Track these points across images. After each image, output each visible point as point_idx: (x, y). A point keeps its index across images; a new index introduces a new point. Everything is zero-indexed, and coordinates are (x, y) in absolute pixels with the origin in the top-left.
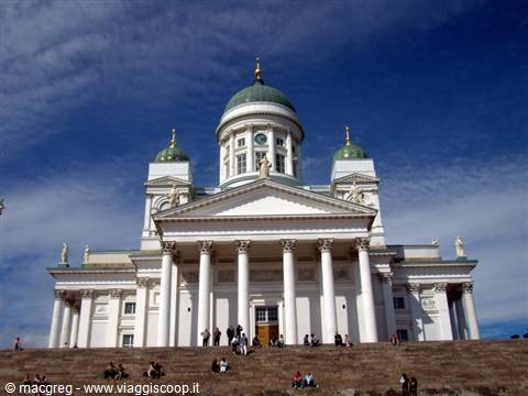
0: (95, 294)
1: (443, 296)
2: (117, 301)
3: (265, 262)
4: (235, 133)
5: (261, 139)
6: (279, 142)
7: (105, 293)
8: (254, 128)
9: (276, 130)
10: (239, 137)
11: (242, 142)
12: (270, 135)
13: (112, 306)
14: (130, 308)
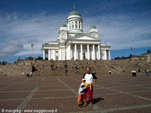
0: (50, 49)
1: (106, 52)
2: (54, 51)
3: (85, 46)
4: (71, 20)
5: (76, 22)
6: (79, 23)
7: (52, 49)
8: (75, 20)
9: (79, 21)
10: (72, 21)
11: (73, 22)
12: (78, 22)
13: (54, 52)
14: (57, 52)
